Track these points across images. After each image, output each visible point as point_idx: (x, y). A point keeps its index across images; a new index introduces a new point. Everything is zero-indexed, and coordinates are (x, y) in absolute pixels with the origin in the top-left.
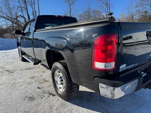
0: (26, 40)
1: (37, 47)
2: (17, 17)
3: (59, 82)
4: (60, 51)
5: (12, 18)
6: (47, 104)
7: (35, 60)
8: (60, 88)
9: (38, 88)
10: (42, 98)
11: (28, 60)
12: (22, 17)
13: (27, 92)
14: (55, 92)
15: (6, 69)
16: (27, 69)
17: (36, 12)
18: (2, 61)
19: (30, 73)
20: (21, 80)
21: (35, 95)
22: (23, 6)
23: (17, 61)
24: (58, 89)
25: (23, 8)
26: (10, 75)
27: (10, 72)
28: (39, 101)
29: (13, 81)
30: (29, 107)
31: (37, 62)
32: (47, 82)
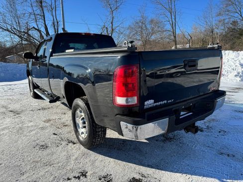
0: (39, 67)
1: (54, 77)
2: (29, 30)
3: (81, 125)
4: (80, 84)
5: (20, 32)
6: (65, 153)
7: (51, 96)
8: (82, 133)
9: (54, 134)
10: (58, 146)
11: (43, 96)
12: (36, 29)
13: (38, 139)
14: (76, 139)
15: (10, 109)
16: (40, 110)
17: (58, 23)
18: (5, 97)
19: (44, 115)
20: (31, 124)
21: (49, 143)
22: (38, 12)
23: (26, 97)
24: (80, 134)
25: (39, 16)
26: (15, 117)
27: (16, 113)
28: (54, 149)
29: (20, 125)
30: (40, 157)
31: (54, 99)
32: (66, 127)
